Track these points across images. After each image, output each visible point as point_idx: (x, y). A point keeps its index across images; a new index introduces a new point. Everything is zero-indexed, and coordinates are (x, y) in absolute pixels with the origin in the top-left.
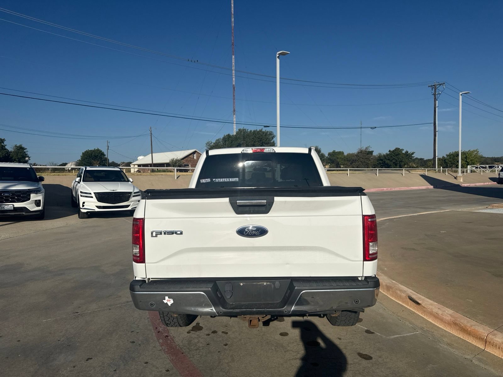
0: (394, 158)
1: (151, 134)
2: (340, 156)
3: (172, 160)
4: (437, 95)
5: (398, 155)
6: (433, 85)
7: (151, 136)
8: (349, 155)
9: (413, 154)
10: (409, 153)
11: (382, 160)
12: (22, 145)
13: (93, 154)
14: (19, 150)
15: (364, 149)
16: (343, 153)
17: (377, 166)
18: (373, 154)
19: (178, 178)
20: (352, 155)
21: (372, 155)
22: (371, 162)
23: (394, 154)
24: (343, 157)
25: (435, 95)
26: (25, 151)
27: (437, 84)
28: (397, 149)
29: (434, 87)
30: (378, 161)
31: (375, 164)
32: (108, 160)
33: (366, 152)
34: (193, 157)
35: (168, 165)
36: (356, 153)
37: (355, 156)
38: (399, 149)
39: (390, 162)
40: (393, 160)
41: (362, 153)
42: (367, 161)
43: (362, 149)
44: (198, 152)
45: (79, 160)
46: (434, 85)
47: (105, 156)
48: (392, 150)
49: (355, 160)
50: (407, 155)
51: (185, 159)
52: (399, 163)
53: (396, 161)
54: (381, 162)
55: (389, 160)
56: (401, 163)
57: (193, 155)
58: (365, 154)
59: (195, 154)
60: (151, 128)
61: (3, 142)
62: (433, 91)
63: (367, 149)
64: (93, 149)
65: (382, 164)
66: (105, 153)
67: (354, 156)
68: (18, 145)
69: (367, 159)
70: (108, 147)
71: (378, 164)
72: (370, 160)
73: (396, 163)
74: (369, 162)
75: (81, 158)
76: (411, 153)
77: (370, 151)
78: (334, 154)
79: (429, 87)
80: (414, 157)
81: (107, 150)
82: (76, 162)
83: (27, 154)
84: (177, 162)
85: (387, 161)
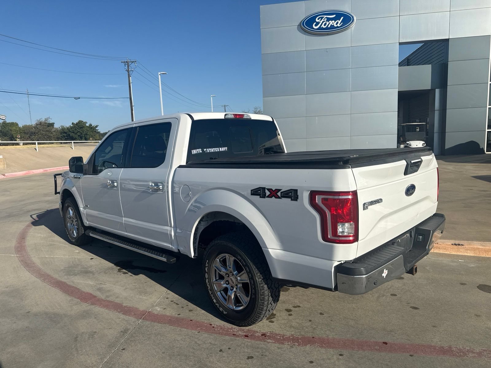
0: (79, 131)
2: (14, 128)
4: (130, 72)
5: (82, 128)
6: (125, 61)
8: (25, 127)
9: (97, 127)
10: (93, 126)
11: (65, 133)
15: (43, 120)
16: (17, 125)
17: (61, 139)
18: (55, 127)
20: (30, 127)
21: (53, 127)
22: (53, 135)
23: (78, 127)
24: (18, 129)
25: (128, 71)
27: (130, 61)
28: (80, 122)
29: (127, 63)
30: (61, 134)
31: (59, 137)
33: (46, 123)
36: (34, 125)
37: (34, 128)
38: (83, 121)
39: (75, 135)
40: (78, 133)
41: (42, 124)
42: (48, 133)
43: (41, 121)
46: (127, 62)
48: (75, 122)
49: (34, 133)
50: (92, 128)
52: (85, 136)
53: (81, 134)
54: (65, 135)
55: (73, 132)
56: (86, 135)
58: (45, 126)
62: (126, 67)
63: (47, 121)
65: (67, 137)
67: (32, 128)
69: (48, 131)
71: (61, 137)
72: (52, 133)
73: (81, 136)
74: (52, 135)
76: (95, 126)
77: (51, 123)
78: (4, 125)
79: (122, 62)
80: (98, 130)
85: (72, 134)
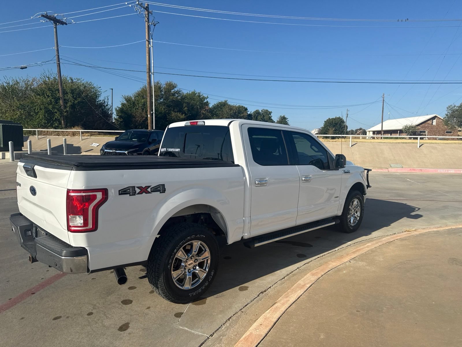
1: (384, 100)
3: (405, 127)
7: (383, 102)
12: (285, 116)
13: (334, 122)
14: (282, 119)
19: (421, 147)
26: (286, 120)
32: (347, 127)
34: (432, 123)
35: (401, 132)
44: (438, 117)
45: (322, 127)
47: (344, 123)
51: (421, 126)
57: (432, 121)
59: (435, 119)
60: (384, 94)
61: (270, 114)
64: (334, 117)
66: (345, 121)
68: (282, 116)
70: (347, 115)
75: (324, 125)
81: (346, 118)
82: (319, 129)
83: (288, 123)
84: (411, 128)
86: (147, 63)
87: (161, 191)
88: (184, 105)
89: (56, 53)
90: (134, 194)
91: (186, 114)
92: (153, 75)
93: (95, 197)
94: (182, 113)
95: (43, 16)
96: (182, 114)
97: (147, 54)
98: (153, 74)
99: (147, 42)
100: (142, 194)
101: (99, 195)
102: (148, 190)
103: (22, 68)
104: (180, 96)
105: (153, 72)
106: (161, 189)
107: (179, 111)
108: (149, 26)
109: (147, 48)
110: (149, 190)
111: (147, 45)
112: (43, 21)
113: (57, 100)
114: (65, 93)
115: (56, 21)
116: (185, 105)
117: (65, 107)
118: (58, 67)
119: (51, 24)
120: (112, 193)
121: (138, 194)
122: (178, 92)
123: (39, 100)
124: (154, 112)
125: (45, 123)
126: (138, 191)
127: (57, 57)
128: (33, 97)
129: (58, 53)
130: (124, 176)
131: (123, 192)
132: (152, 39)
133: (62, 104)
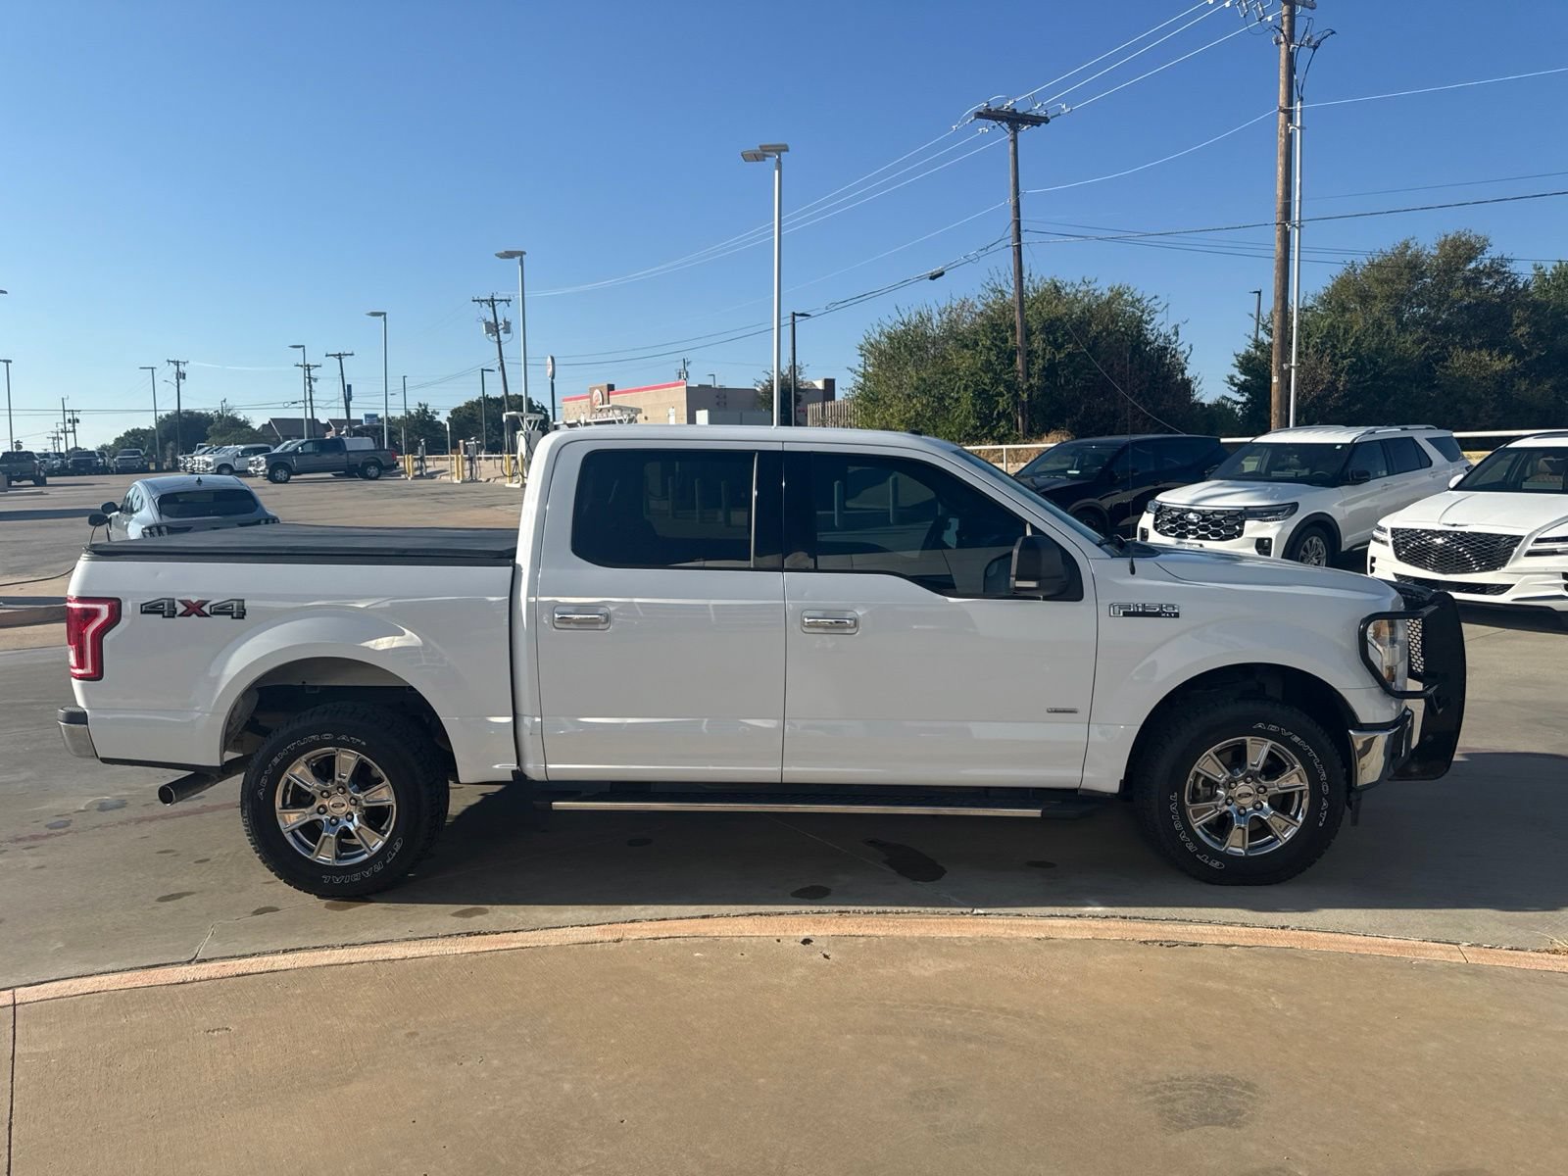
86: (1280, 192)
87: (235, 615)
88: (1515, 315)
89: (1011, 217)
90: (172, 614)
91: (1520, 354)
92: (1297, 231)
93: (95, 613)
94: (1501, 349)
95: (979, 115)
96: (1503, 353)
97: (1281, 160)
98: (1299, 228)
99: (1282, 115)
100: (189, 615)
101: (104, 610)
102: (203, 608)
103: (933, 278)
104: (1502, 281)
105: (1297, 218)
106: (234, 610)
107: (1490, 345)
108: (1290, 57)
109: (1279, 139)
110: (206, 609)
111: (1280, 126)
112: (984, 128)
113: (1011, 357)
114: (1028, 333)
115: (1015, 120)
116: (1518, 315)
117: (1029, 375)
118: (1016, 257)
119: (1002, 133)
120: (128, 608)
121: (181, 615)
122: (1496, 270)
123: (964, 362)
124: (1293, 364)
125: (975, 428)
126: (181, 609)
127: (1013, 227)
128: (951, 355)
129: (1019, 216)
130: (160, 575)
131: (150, 609)
132: (1302, 99)
133: (1020, 368)
